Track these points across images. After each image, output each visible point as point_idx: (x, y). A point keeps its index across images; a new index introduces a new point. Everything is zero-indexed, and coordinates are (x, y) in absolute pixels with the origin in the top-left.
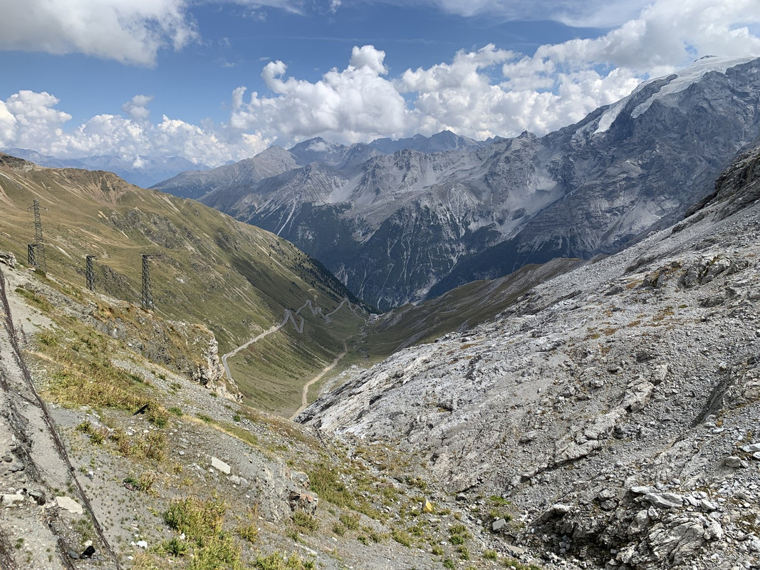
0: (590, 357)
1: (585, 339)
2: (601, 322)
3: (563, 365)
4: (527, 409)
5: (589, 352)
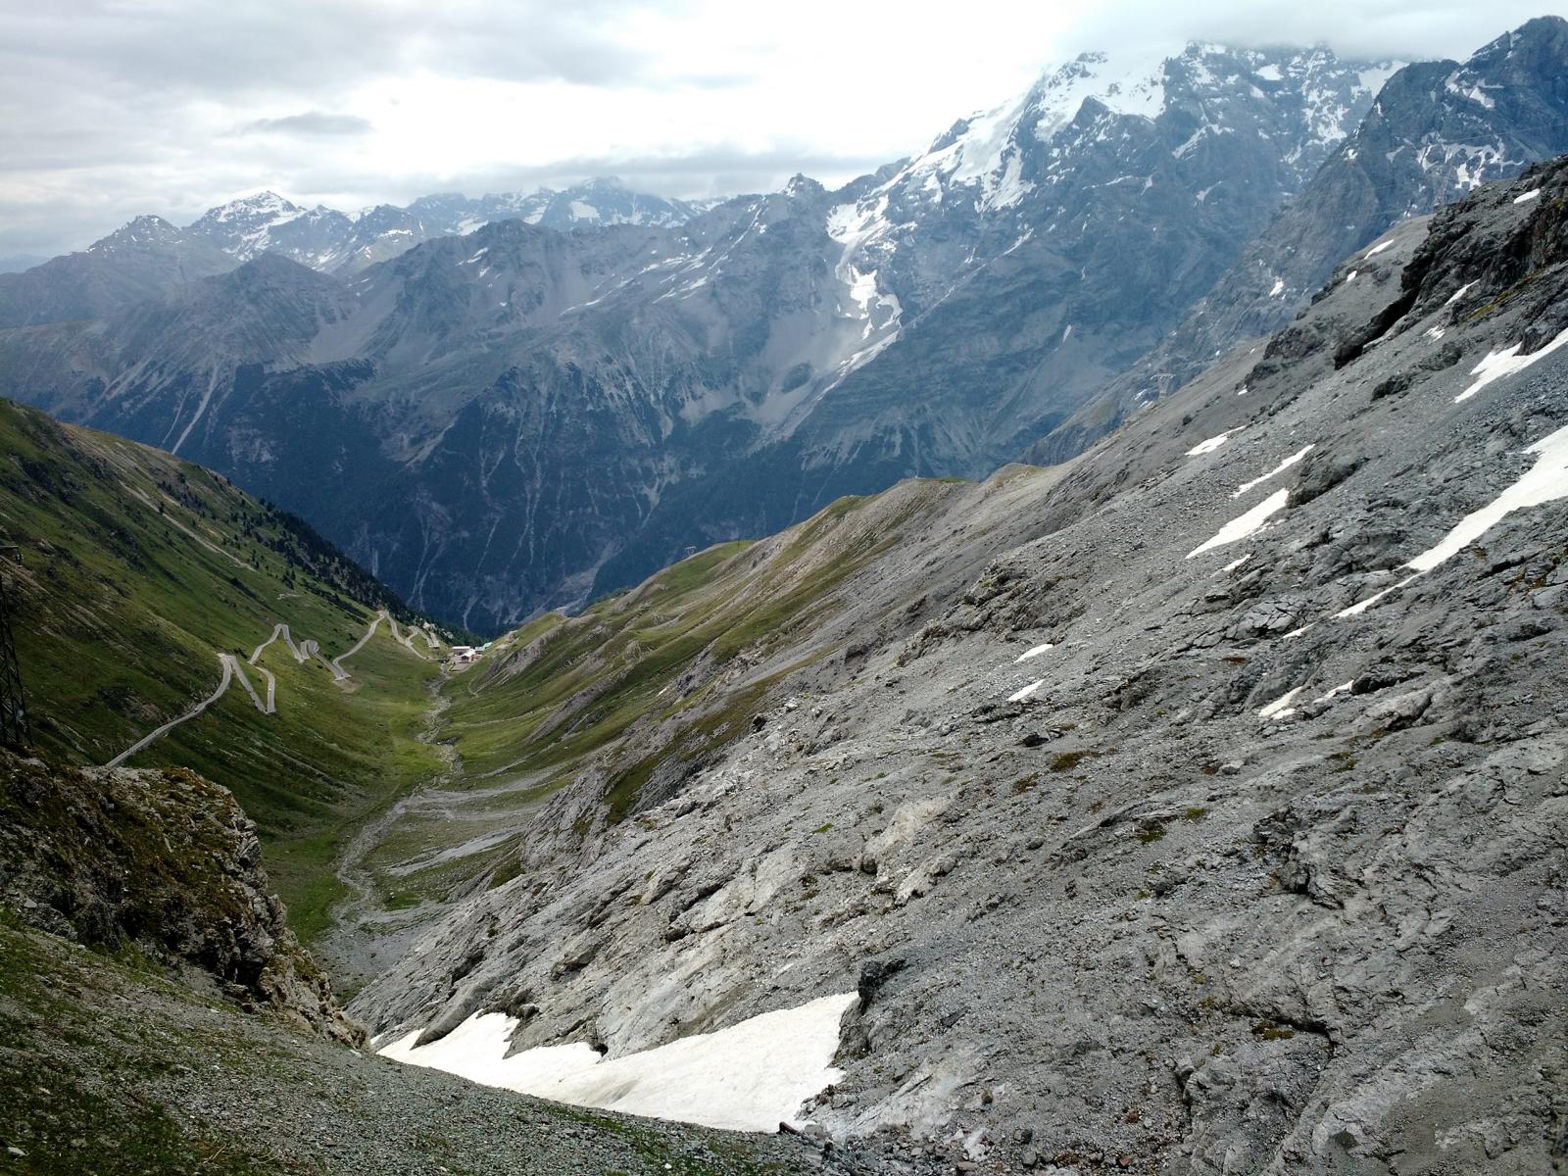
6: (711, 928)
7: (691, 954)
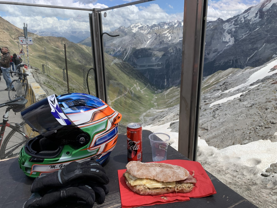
0: (269, 110)
1: (265, 103)
2: (272, 95)
3: (256, 113)
4: (242, 131)
5: (268, 108)
6: (163, 121)
7: (159, 123)
